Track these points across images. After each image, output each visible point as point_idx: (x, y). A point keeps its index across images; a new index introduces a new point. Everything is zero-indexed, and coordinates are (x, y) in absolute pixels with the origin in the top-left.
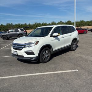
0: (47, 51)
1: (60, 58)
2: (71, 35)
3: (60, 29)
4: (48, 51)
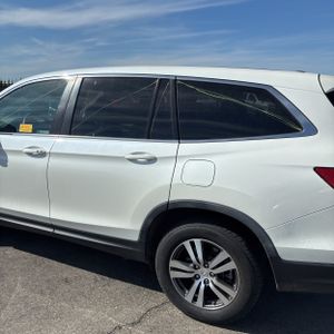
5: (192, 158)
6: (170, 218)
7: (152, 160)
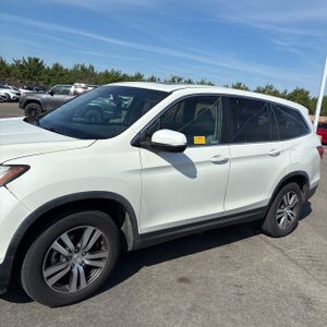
0: (90, 235)
1: (183, 280)
2: (278, 154)
3: (216, 111)
4: (98, 233)
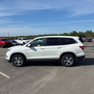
5: (66, 47)
6: (64, 55)
7: (61, 48)
